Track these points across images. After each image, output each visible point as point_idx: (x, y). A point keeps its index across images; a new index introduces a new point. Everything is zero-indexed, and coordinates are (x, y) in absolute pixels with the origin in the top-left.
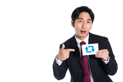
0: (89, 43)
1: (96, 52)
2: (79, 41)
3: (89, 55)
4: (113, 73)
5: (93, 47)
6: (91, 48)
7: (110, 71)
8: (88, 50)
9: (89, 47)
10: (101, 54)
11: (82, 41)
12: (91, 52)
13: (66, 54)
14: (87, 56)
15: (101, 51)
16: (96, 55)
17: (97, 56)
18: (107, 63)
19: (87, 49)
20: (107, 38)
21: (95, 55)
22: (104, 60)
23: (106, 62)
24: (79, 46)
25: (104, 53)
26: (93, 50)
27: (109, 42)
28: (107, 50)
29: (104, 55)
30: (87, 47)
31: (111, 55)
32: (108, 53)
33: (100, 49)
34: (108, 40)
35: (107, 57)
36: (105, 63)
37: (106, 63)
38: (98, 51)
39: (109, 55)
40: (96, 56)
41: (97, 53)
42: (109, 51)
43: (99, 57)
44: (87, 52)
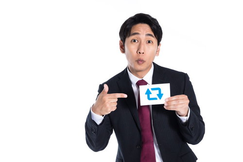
0: (153, 83)
1: (165, 100)
2: (134, 79)
3: (153, 105)
4: (197, 139)
5: (159, 89)
6: (157, 92)
7: (191, 136)
8: (150, 95)
9: (153, 89)
10: (174, 103)
11: (141, 79)
12: (156, 99)
13: (111, 103)
14: (148, 106)
15: (174, 98)
16: (166, 105)
19: (148, 93)
20: (186, 74)
21: (163, 105)
22: (180, 116)
23: (184, 119)
24: (134, 88)
25: (181, 102)
26: (160, 95)
27: (190, 83)
28: (186, 97)
29: (181, 106)
30: (148, 89)
31: (194, 107)
32: (188, 101)
33: (172, 95)
34: (188, 78)
35: (185, 109)
36: (181, 121)
37: (184, 121)
38: (169, 98)
39: (190, 105)
40: (165, 107)
41: (167, 101)
42: (189, 98)
43: (172, 108)
44: (149, 99)
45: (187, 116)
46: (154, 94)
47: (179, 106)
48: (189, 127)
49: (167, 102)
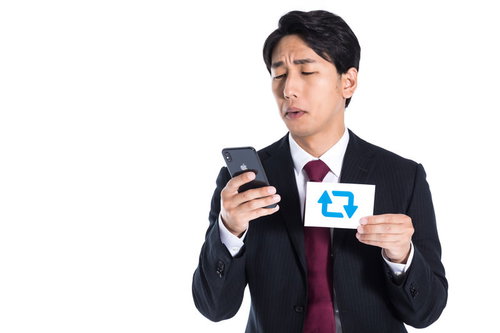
1: (361, 220)
2: (301, 157)
5: (350, 196)
6: (345, 200)
8: (329, 205)
9: (336, 193)
10: (378, 229)
11: (316, 159)
12: (340, 215)
15: (382, 218)
16: (360, 231)
17: (362, 235)
18: (399, 273)
19: (325, 200)
21: (355, 231)
22: (390, 260)
23: (399, 269)
25: (395, 230)
26: (351, 209)
30: (326, 192)
35: (403, 246)
36: (391, 271)
38: (368, 218)
40: (358, 237)
41: (365, 223)
43: (373, 241)
44: (325, 213)
45: (405, 262)
46: (338, 204)
47: (391, 238)
48: (407, 287)
49: (365, 227)
